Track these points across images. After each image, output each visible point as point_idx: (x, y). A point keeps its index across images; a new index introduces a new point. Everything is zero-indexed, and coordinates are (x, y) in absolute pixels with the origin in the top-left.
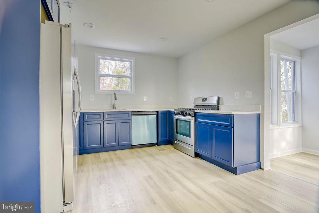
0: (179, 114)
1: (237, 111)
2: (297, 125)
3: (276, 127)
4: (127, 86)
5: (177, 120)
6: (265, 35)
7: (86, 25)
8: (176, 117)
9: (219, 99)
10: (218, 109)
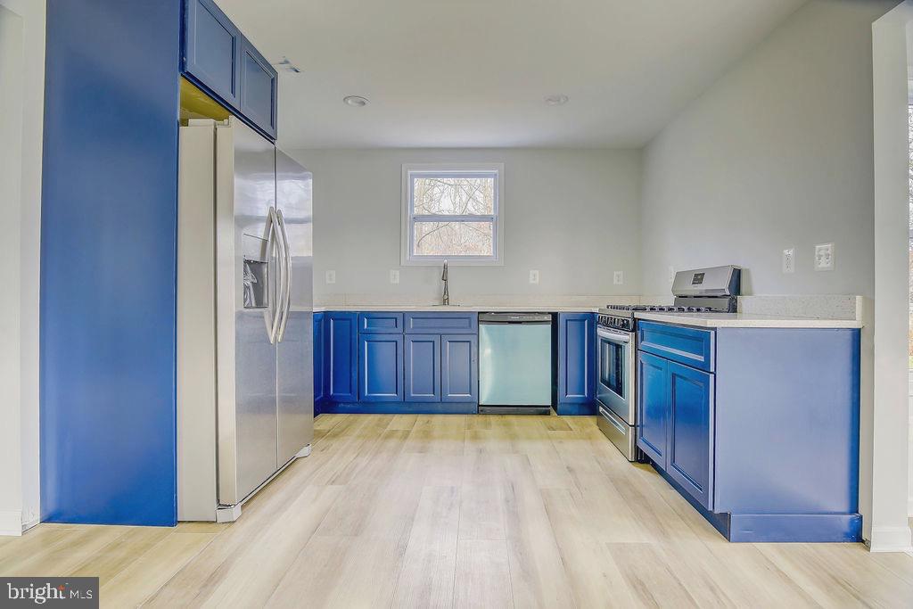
4: (478, 242)
5: (602, 343)
7: (349, 102)
8: (602, 332)
9: (737, 274)
10: (736, 312)
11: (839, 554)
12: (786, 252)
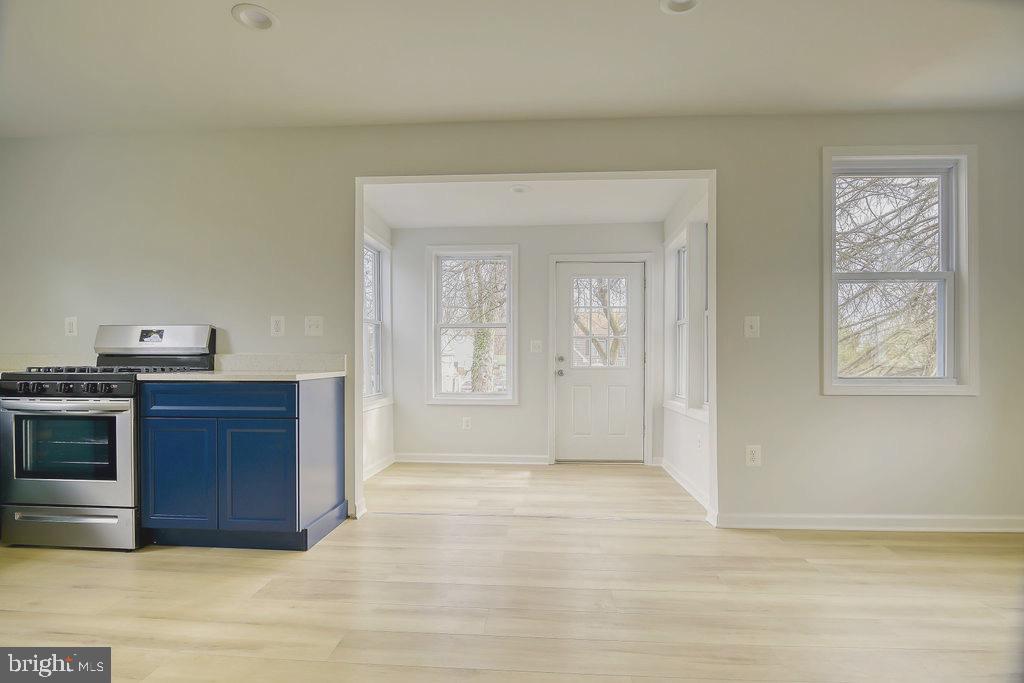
1: (306, 371)
5: (21, 418)
6: (358, 180)
9: (214, 334)
10: (213, 369)
12: (274, 318)
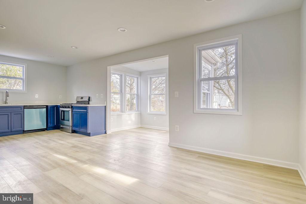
0: (63, 107)
2: (137, 112)
3: (123, 114)
4: (19, 86)
5: (61, 111)
6: (108, 67)
8: (61, 109)
9: (89, 98)
10: (89, 104)
11: (104, 135)
12: (97, 95)
